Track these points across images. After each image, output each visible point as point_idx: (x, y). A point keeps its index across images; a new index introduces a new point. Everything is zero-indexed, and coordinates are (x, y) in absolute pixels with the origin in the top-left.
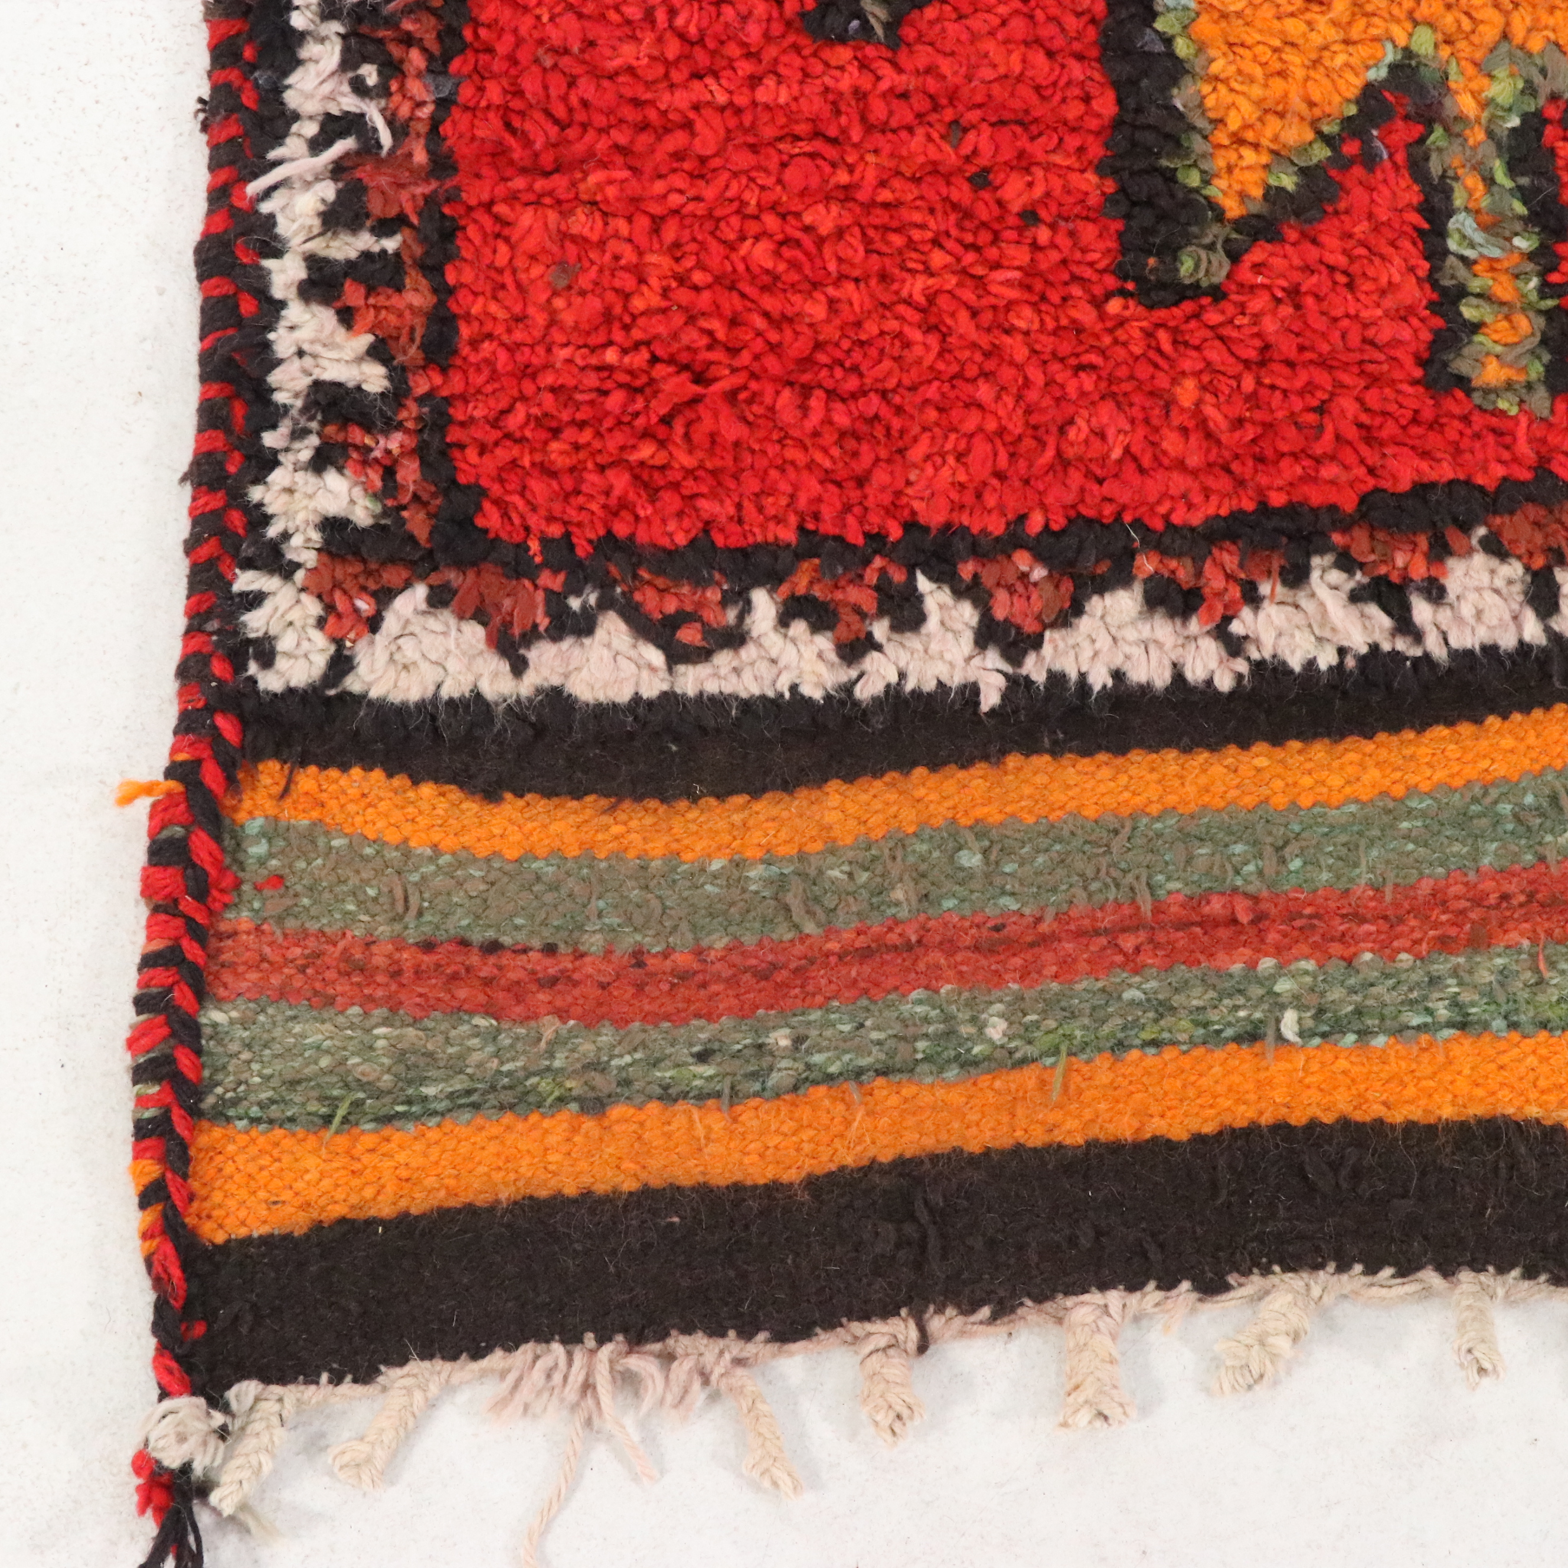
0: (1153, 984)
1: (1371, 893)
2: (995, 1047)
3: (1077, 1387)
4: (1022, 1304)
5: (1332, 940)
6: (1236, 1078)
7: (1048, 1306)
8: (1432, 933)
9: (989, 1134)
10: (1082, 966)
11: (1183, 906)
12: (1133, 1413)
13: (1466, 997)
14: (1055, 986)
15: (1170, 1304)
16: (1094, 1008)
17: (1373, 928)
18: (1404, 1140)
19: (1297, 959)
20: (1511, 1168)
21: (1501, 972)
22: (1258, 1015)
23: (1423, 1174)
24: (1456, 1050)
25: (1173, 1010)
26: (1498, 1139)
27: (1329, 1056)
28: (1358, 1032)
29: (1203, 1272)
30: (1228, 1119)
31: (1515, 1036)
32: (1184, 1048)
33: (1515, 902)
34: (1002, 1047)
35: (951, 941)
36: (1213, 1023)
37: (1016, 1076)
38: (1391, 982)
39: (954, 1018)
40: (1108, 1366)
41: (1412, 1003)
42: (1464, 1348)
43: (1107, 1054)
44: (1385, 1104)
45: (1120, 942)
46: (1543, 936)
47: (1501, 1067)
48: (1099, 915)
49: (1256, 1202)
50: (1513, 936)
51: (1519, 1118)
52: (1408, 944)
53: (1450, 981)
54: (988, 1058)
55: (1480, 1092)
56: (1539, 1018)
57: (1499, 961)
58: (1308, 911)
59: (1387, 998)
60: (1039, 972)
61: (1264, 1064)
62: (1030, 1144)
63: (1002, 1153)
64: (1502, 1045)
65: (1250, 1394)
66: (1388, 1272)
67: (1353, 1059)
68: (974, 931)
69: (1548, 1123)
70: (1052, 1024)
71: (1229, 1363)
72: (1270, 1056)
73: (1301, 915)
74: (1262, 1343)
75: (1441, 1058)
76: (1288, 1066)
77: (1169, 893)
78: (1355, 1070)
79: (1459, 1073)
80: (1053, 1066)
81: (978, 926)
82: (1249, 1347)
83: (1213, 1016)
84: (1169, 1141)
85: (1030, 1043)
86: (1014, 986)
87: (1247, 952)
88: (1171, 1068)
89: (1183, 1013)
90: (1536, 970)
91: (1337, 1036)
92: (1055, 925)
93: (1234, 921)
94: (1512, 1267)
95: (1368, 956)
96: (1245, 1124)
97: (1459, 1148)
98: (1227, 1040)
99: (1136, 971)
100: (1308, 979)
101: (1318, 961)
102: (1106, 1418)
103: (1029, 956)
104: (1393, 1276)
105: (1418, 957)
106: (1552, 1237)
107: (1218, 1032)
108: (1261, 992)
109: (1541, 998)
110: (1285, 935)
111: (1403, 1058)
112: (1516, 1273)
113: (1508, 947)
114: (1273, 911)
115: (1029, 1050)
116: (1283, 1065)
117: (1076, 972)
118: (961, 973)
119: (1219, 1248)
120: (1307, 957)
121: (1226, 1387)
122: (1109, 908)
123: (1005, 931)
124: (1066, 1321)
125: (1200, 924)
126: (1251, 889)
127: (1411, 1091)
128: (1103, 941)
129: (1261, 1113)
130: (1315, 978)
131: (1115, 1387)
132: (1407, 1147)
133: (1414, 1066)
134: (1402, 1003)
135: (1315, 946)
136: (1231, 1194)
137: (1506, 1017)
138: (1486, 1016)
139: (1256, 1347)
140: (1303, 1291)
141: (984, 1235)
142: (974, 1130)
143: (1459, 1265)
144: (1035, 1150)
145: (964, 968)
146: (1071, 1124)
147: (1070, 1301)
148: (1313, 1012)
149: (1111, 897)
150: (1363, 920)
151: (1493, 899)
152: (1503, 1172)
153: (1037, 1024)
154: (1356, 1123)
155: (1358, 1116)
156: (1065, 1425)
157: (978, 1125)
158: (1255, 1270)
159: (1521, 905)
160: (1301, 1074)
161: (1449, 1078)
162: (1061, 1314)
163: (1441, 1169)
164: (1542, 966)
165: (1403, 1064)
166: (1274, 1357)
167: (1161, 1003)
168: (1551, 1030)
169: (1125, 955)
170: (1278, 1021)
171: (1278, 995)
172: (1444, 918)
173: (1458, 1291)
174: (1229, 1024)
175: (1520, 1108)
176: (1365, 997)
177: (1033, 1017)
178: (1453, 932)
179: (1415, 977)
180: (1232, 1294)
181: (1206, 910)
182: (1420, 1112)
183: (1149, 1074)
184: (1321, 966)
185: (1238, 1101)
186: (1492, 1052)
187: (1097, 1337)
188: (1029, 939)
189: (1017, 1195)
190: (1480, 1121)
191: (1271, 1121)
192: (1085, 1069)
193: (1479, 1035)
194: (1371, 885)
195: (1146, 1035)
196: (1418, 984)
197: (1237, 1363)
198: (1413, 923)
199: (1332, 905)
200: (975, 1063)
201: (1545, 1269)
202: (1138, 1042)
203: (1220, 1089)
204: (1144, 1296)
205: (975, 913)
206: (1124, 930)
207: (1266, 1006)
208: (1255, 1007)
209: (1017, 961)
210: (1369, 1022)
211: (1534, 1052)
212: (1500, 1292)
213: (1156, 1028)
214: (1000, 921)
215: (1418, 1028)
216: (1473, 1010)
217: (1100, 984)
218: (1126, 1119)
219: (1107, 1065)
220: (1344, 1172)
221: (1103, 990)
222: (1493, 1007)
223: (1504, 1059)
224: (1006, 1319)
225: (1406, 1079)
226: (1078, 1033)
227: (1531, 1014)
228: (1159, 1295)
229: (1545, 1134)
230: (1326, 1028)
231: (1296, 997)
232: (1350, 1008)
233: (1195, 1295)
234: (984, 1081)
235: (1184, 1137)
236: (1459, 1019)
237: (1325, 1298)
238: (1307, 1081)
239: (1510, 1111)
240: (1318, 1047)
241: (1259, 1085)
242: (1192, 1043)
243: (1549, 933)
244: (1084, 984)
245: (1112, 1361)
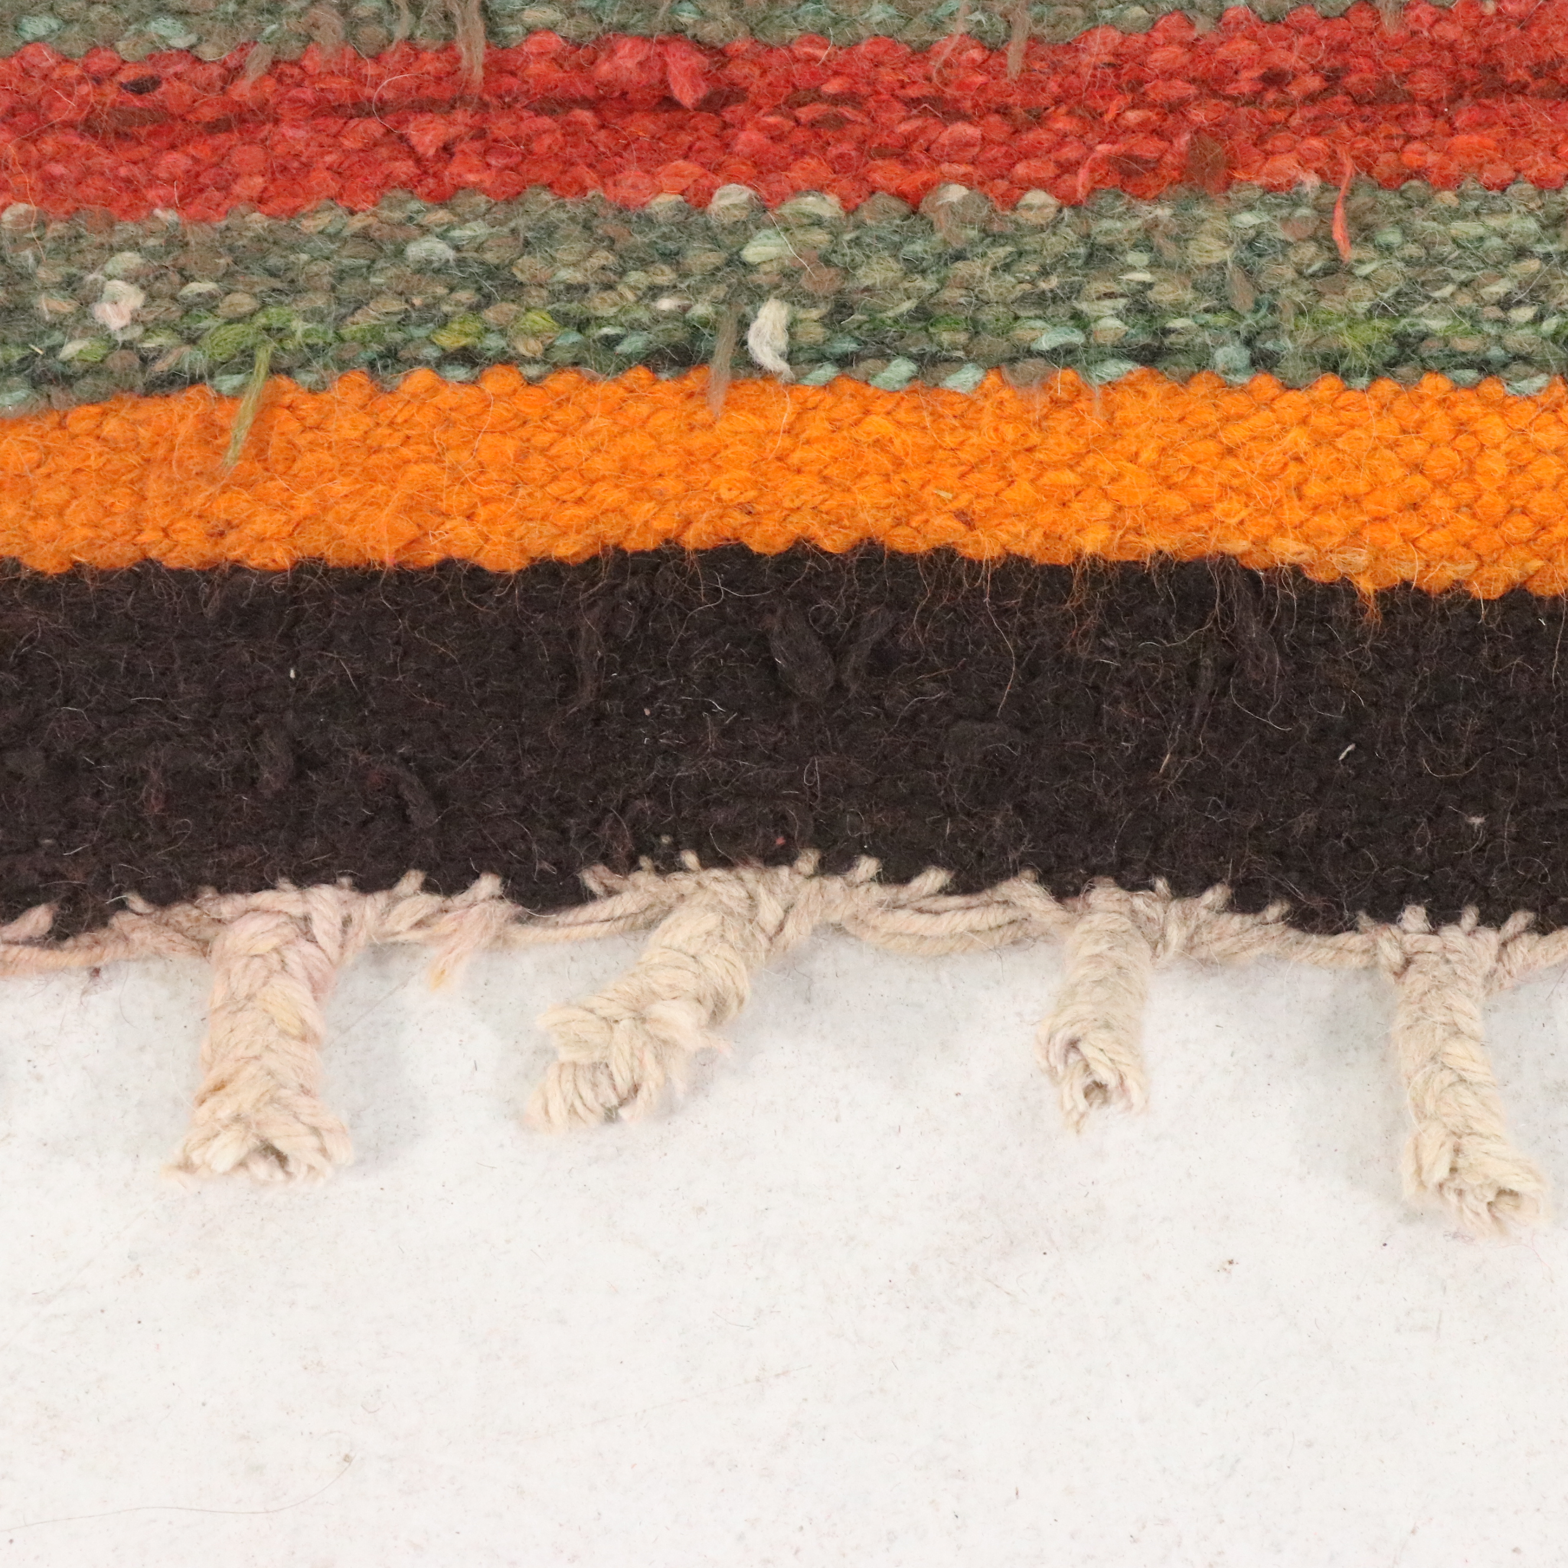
0: (476, 229)
1: (976, 54)
2: (113, 346)
3: (219, 1087)
4: (122, 906)
5: (882, 152)
6: (637, 442)
7: (181, 913)
8: (1102, 149)
9: (81, 533)
10: (321, 178)
11: (557, 61)
12: (343, 1152)
13: (1165, 294)
14: (258, 221)
15: (446, 924)
16: (341, 275)
17: (970, 132)
18: (995, 596)
19: (796, 191)
20: (1227, 669)
21: (1250, 244)
22: (701, 309)
23: (1032, 672)
24: (1131, 408)
25: (514, 288)
26: (1205, 603)
27: (849, 407)
28: (918, 359)
29: (527, 856)
30: (611, 531)
31: (1266, 384)
32: (533, 371)
33: (1295, 92)
34: (127, 346)
35: (33, 110)
36: (601, 321)
37: (155, 409)
38: (1001, 252)
39: (26, 277)
40: (294, 1046)
41: (1041, 300)
42: (1063, 1035)
43: (358, 377)
44: (960, 515)
45: (411, 131)
46: (1349, 166)
47: (1230, 451)
48: (370, 70)
49: (658, 714)
50: (1286, 164)
51: (1257, 563)
52: (1051, 171)
53: (1134, 258)
54: (95, 369)
55: (1175, 502)
56: (1321, 348)
57: (1247, 219)
58: (832, 87)
59: (990, 288)
60: (225, 188)
61: (702, 416)
62: (173, 562)
63: (104, 576)
64: (1230, 404)
65: (612, 1131)
66: (933, 879)
67: (901, 415)
68: (85, 89)
69: (1320, 576)
70: (243, 302)
71: (565, 1055)
72: (718, 397)
73: (818, 97)
74: (641, 1018)
75: (1095, 423)
76: (760, 425)
77: (530, 31)
78: (904, 440)
79: (1134, 458)
80: (237, 394)
81: (98, 81)
82: (611, 1022)
83: (602, 305)
84: (476, 572)
85: (192, 341)
86: (168, 216)
87: (690, 168)
88: (499, 410)
89: (535, 297)
90: (1324, 240)
91: (869, 364)
92: (270, 84)
93: (668, 102)
94: (1208, 882)
95: (956, 193)
96: (650, 543)
97: (1115, 622)
98: (627, 362)
99: (441, 198)
100: (819, 237)
101: (844, 200)
102: (281, 1159)
103: (200, 150)
104: (945, 891)
105: (1069, 201)
106: (1305, 822)
107: (610, 342)
108: (715, 258)
109: (1331, 304)
110: (777, 137)
111: (1014, 419)
112: (1216, 895)
113: (1271, 189)
114: (757, 84)
115: (192, 358)
116: (743, 421)
117: (309, 194)
118: (50, 181)
119: (568, 808)
120: (821, 189)
121: (557, 1108)
122: (393, 59)
123: (157, 95)
124: (216, 945)
125: (586, 103)
126: (711, 32)
127: (1022, 491)
128: (374, 127)
129: (687, 523)
130: (836, 235)
131: (305, 1091)
132: (1004, 612)
133: (1035, 438)
134: (1023, 299)
135: (842, 165)
136: (604, 694)
137: (1248, 343)
138: (1206, 337)
139: (626, 1023)
140: (741, 908)
141: (47, 751)
142: (51, 524)
143: (1094, 872)
144: (182, 575)
145: (58, 169)
146: (266, 522)
147: (230, 906)
148: (823, 310)
149: (400, 32)
150: (952, 113)
151: (1245, 83)
152: (1206, 676)
153: (210, 303)
154: (895, 555)
155: (901, 540)
156: (186, 1166)
157: (60, 514)
158: (645, 862)
159: (1311, 98)
160: (782, 442)
161: (1109, 467)
162: (209, 932)
163: (1071, 666)
164: (1339, 233)
165: (1010, 432)
166: (664, 1046)
167: (491, 272)
168: (1346, 376)
169: (418, 161)
170: (744, 324)
171: (748, 267)
172: (1133, 117)
173: (1082, 927)
174: (636, 326)
175: (1261, 542)
176: (942, 283)
177: (206, 286)
178: (1149, 148)
179: (1055, 244)
180: (590, 910)
181: (604, 69)
182: (1037, 538)
183: (448, 423)
184: (850, 209)
185: (641, 493)
186: (1212, 417)
187: (279, 983)
188: (208, 114)
189: (131, 671)
190: (1165, 563)
191: (708, 542)
192: (307, 407)
193: (1186, 380)
194: (977, 36)
195: (450, 340)
196: (1062, 260)
197: (583, 1057)
198: (1062, 124)
199: (887, 76)
200: (66, 379)
201: (1281, 892)
202: (430, 353)
203: (600, 464)
204: (397, 900)
205: (93, 50)
206: (421, 108)
207: (719, 291)
208: (696, 292)
209: (176, 162)
210: (946, 337)
211: (1304, 421)
212: (1176, 935)
213: (473, 326)
214: (148, 71)
215: (1054, 355)
216: (1178, 323)
217: (357, 223)
218: (384, 516)
219: (356, 397)
220: (855, 658)
221: (364, 235)
222: (1222, 319)
223: (1236, 433)
224: (85, 939)
225: (1014, 465)
226: (299, 326)
227: (1307, 335)
228: (431, 902)
229: (1306, 600)
230: (850, 346)
231: (788, 275)
232: (907, 306)
233: (507, 908)
234: (82, 419)
235: (513, 563)
236: (1144, 339)
237: (790, 929)
238: (795, 458)
239: (1238, 545)
240: (828, 386)
241: (689, 461)
242: (547, 357)
243: (1366, 164)
244: (323, 221)
245: (306, 1037)
